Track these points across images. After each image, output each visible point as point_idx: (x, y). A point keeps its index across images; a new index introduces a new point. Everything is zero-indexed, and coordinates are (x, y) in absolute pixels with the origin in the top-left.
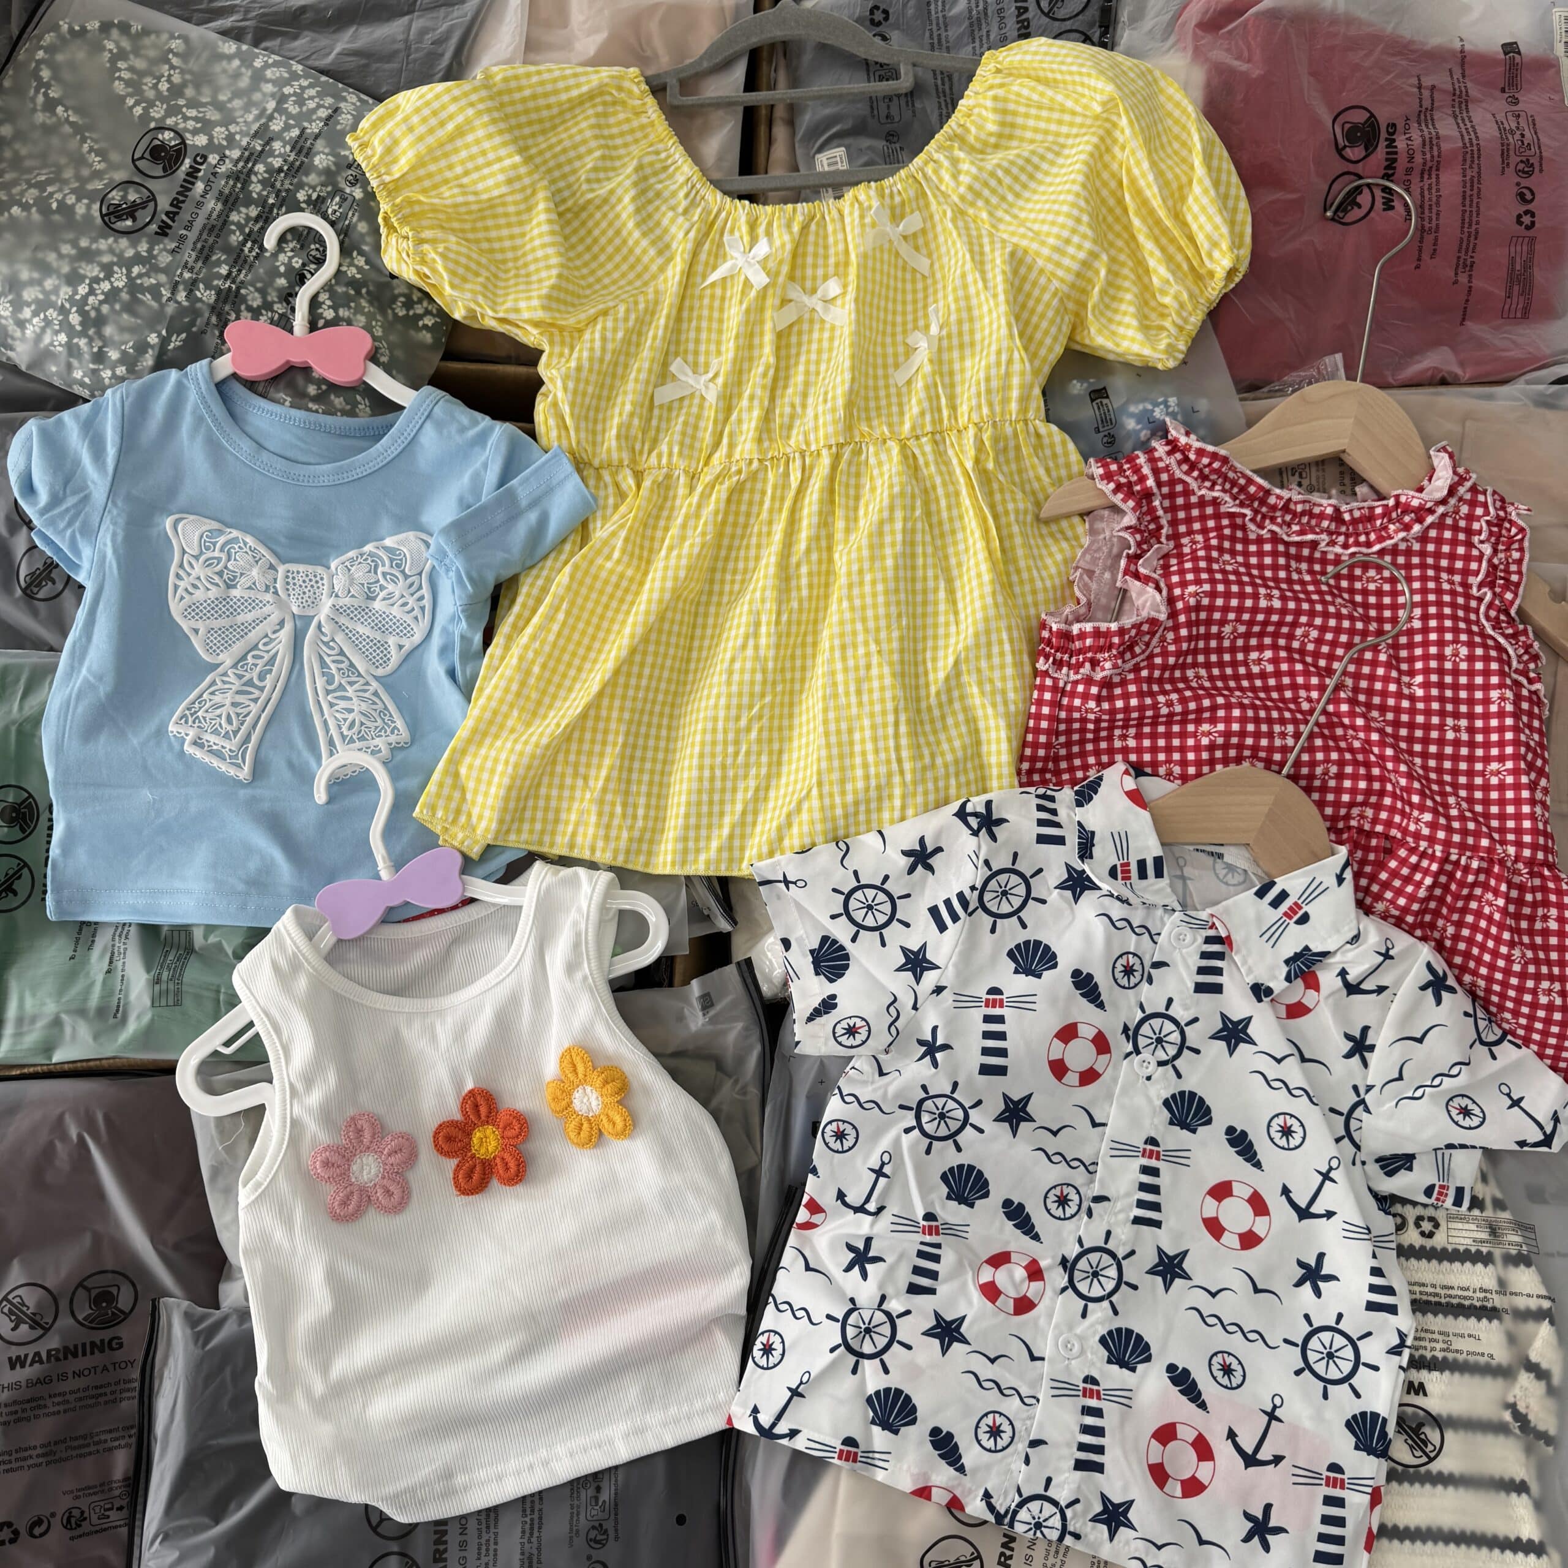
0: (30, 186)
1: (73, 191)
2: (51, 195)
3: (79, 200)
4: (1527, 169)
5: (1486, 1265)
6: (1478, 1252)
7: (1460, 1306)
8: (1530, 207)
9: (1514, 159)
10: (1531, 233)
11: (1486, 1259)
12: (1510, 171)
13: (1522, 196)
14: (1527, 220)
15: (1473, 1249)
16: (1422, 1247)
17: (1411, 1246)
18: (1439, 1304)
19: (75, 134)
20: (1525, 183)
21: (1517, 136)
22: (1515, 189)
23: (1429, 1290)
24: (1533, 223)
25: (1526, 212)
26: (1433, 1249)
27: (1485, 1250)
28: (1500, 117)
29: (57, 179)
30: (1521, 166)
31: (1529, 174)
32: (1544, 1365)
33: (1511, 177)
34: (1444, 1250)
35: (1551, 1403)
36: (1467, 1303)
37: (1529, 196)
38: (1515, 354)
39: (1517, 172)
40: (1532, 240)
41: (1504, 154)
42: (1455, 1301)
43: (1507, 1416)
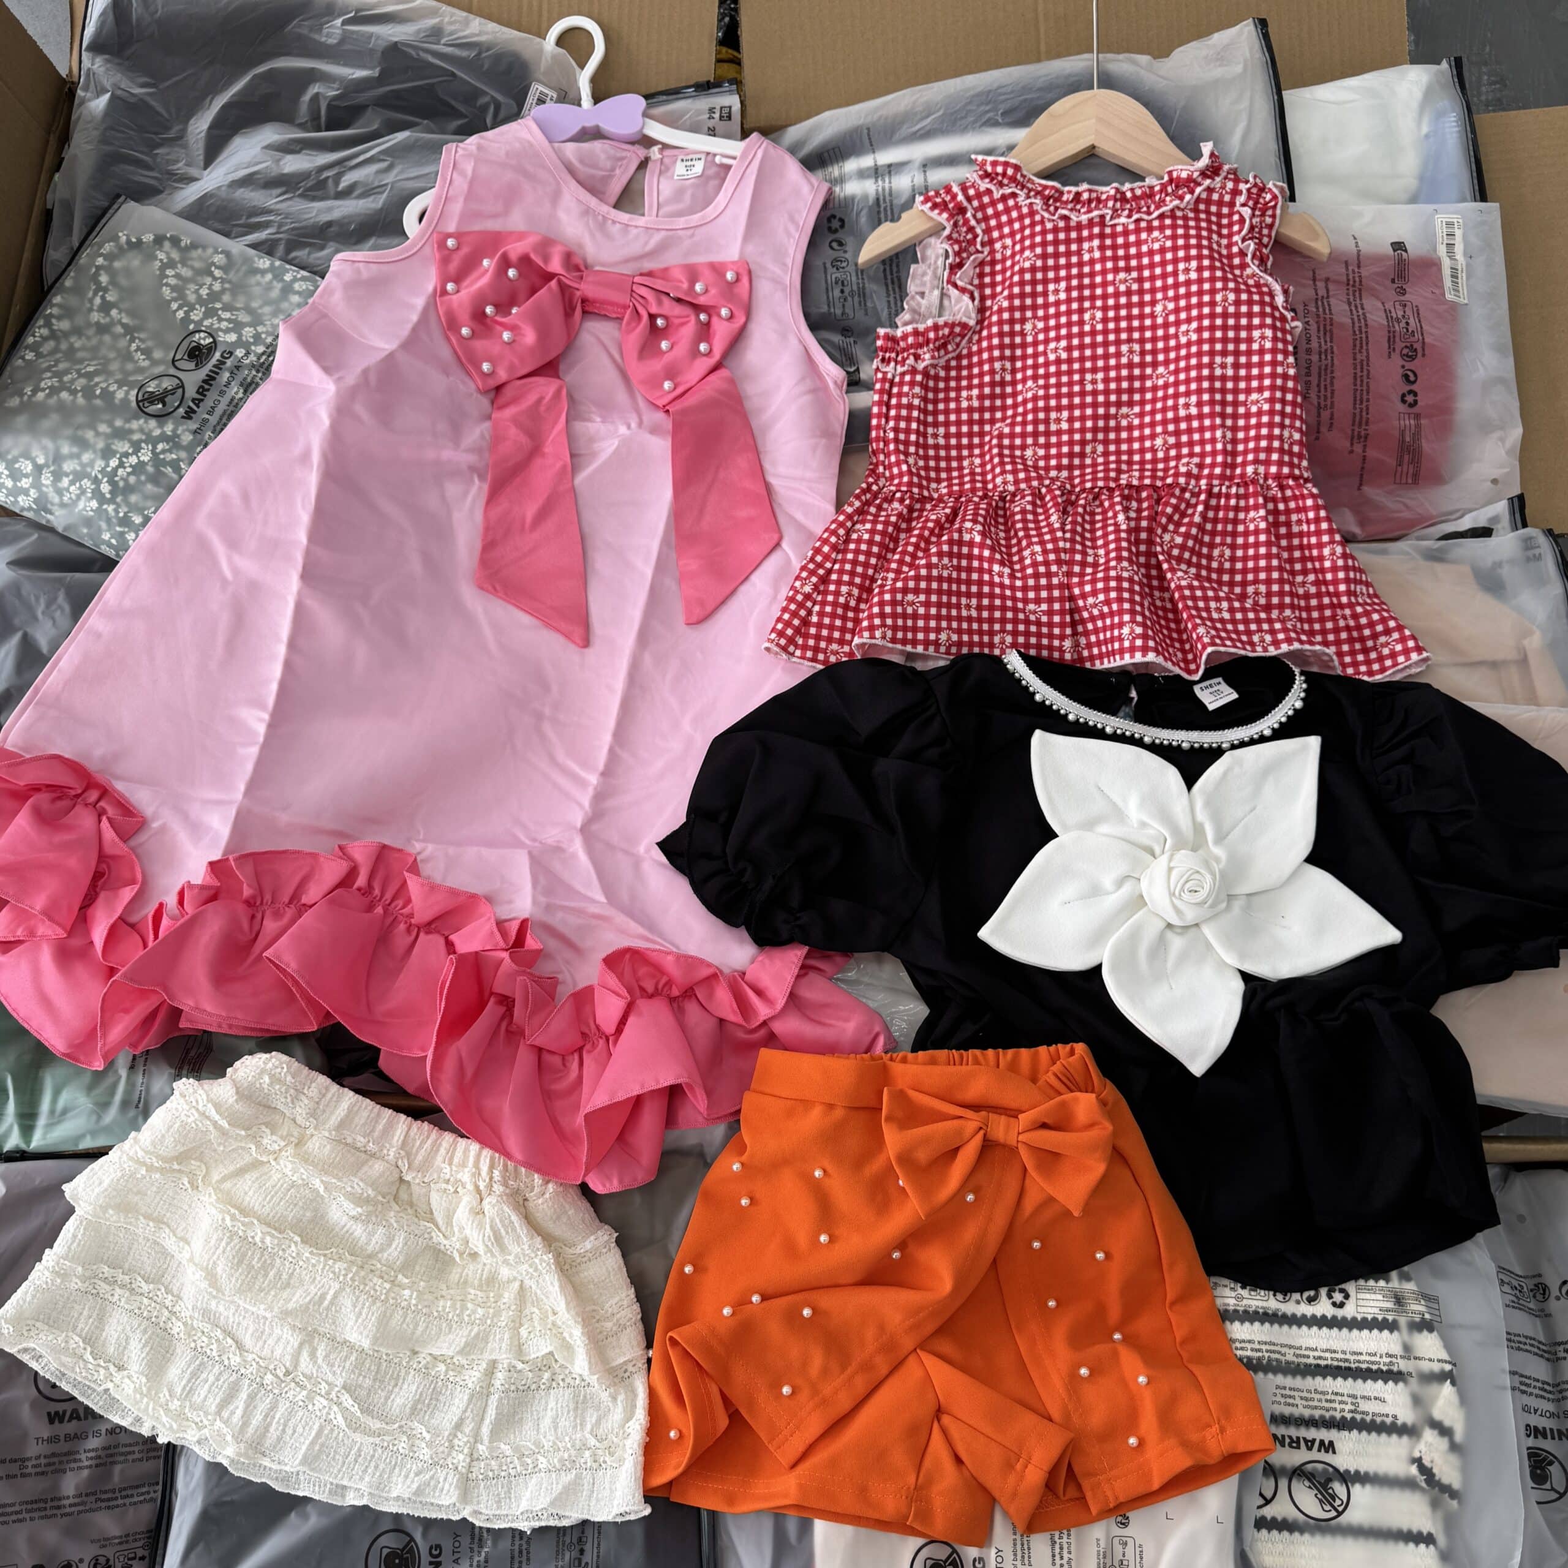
0: (80, 375)
1: (116, 382)
2: (97, 384)
3: (120, 387)
4: (1411, 354)
5: (1391, 1332)
6: (1385, 1320)
7: (1369, 1370)
8: (1414, 387)
9: (1399, 345)
10: (1415, 410)
11: (1391, 1326)
12: (1396, 356)
13: (1406, 377)
14: (1410, 399)
15: (1380, 1318)
16: (1334, 1317)
17: (1324, 1317)
18: (1349, 1369)
19: (125, 335)
20: (1408, 365)
21: (1403, 324)
22: (1401, 371)
23: (1340, 1356)
24: (1416, 402)
25: (1410, 392)
26: (1344, 1319)
27: (1390, 1318)
28: (1389, 305)
29: (103, 371)
30: (1405, 351)
31: (1412, 358)
32: (1447, 1423)
33: (1397, 360)
34: (1354, 1319)
35: (1454, 1459)
36: (1374, 1367)
37: (1412, 378)
38: (1406, 515)
39: (1402, 355)
40: (1417, 416)
41: (1391, 340)
42: (1364, 1366)
43: (1414, 1470)
